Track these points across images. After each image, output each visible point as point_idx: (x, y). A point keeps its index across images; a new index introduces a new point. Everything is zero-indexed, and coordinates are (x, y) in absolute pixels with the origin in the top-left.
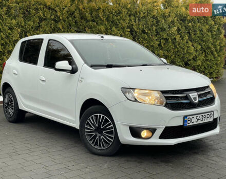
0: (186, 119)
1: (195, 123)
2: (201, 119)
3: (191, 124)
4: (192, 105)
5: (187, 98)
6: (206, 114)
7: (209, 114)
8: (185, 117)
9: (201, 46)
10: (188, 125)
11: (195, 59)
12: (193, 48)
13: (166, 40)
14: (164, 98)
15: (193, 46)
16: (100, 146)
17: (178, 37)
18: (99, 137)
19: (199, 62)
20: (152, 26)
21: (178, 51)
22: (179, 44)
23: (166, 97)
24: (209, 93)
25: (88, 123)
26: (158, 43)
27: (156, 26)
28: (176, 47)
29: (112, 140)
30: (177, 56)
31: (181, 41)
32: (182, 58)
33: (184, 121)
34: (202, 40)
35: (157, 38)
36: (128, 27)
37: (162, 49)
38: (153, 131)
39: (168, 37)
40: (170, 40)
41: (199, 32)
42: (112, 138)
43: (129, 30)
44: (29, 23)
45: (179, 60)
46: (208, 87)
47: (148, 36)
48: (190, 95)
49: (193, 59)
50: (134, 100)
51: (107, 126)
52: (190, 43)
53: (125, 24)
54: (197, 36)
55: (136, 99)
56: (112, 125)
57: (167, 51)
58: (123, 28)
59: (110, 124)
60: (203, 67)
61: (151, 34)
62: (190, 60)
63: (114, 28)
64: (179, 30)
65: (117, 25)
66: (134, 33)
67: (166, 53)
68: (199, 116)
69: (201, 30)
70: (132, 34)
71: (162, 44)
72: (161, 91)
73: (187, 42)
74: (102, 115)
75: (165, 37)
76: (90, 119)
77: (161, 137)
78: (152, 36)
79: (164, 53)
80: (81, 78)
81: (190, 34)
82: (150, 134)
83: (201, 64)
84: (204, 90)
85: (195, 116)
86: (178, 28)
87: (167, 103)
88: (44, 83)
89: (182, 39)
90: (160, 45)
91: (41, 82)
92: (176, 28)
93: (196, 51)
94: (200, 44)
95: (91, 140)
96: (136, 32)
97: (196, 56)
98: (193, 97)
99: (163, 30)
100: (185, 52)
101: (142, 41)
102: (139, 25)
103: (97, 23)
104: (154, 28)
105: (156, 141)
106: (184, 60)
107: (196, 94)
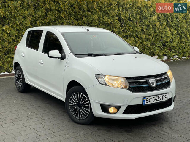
0: (144, 100)
1: (152, 102)
2: (158, 99)
3: (149, 103)
4: (150, 89)
5: (147, 82)
6: (162, 95)
7: (165, 95)
8: (144, 98)
9: (177, 31)
10: (146, 104)
11: (171, 41)
12: (170, 33)
13: (148, 26)
14: (128, 83)
15: (170, 31)
16: (80, 117)
17: (158, 24)
18: (79, 110)
19: (174, 44)
20: (136, 15)
21: (157, 35)
22: (158, 29)
23: (129, 82)
24: (166, 78)
25: (71, 99)
26: (141, 28)
27: (140, 15)
28: (155, 31)
29: (88, 113)
30: (156, 39)
31: (160, 27)
32: (161, 40)
33: (143, 101)
34: (178, 26)
35: (140, 25)
36: (117, 16)
37: (144, 33)
38: (118, 108)
39: (149, 24)
40: (151, 26)
41: (175, 20)
42: (88, 111)
43: (117, 18)
44: (39, 13)
45: (158, 42)
46: (165, 73)
47: (133, 23)
48: (150, 80)
49: (170, 41)
50: (105, 84)
51: (84, 102)
52: (168, 29)
53: (114, 14)
54: (173, 22)
55: (106, 83)
56: (88, 102)
57: (149, 35)
58: (113, 17)
59: (87, 101)
60: (178, 48)
61: (135, 21)
62: (167, 42)
63: (105, 17)
64: (159, 18)
65: (108, 14)
66: (122, 20)
67: (147, 36)
68: (155, 97)
69: (177, 18)
70: (120, 21)
71: (144, 29)
72: (125, 77)
73: (165, 28)
74: (81, 94)
75: (147, 24)
76: (72, 96)
77: (124, 113)
78: (136, 23)
79: (145, 37)
80: (68, 64)
81: (168, 21)
82: (116, 110)
83: (176, 45)
84: (162, 76)
85: (152, 97)
86: (158, 16)
87: (130, 87)
88: (42, 65)
89: (161, 25)
90: (142, 30)
91: (40, 64)
92: (156, 17)
93: (173, 35)
94: (176, 29)
95: (73, 112)
96: (123, 20)
97: (172, 39)
98: (152, 82)
99: (145, 18)
100: (163, 36)
101: (128, 27)
102: (126, 14)
103: (92, 13)
104: (138, 16)
105: (120, 115)
106: (162, 42)
107: (155, 79)
